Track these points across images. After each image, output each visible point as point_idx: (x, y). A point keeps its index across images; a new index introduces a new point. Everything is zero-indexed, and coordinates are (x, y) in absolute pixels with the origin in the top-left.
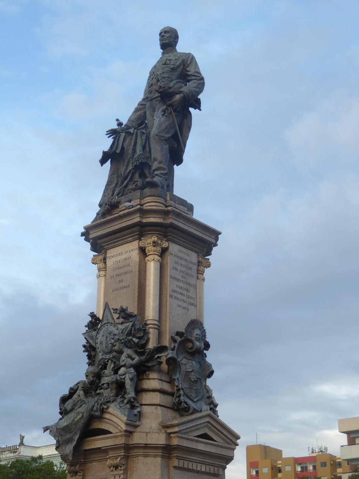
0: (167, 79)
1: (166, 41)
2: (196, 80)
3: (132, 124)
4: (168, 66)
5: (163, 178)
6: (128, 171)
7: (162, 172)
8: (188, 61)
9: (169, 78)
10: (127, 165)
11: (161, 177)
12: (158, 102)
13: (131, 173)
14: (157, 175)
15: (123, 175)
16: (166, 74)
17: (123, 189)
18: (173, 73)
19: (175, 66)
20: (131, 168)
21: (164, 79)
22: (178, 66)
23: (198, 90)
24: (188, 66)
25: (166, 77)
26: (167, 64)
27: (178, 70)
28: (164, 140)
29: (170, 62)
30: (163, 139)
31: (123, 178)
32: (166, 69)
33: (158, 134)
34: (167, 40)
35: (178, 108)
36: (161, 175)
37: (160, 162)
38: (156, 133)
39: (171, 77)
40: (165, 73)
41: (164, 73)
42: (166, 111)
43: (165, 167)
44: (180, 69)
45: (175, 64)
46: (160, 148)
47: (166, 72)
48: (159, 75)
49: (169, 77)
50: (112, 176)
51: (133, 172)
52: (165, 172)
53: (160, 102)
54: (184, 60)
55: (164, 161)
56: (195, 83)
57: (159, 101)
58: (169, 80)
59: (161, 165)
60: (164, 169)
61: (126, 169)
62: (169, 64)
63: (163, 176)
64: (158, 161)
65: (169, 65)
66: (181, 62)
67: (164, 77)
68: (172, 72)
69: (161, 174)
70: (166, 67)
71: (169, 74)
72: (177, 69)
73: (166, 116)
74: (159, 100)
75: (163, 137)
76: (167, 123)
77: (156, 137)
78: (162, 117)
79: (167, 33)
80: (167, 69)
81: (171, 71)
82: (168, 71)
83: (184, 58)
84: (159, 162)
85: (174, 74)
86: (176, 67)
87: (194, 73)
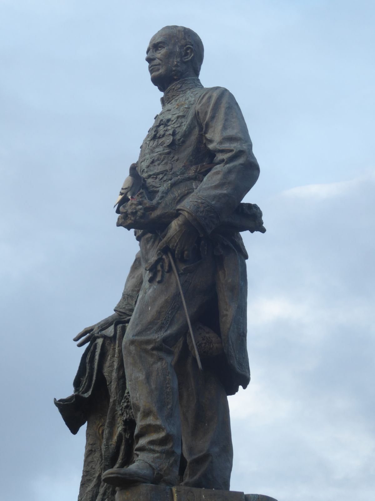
0: (161, 176)
1: (158, 70)
2: (222, 165)
3: (128, 303)
4: (161, 141)
5: (158, 452)
6: (115, 438)
7: (154, 437)
8: (206, 113)
9: (165, 175)
10: (112, 425)
11: (153, 451)
12: (150, 244)
13: (123, 443)
14: (142, 449)
15: (105, 452)
16: (159, 165)
17: (111, 489)
18: (176, 157)
19: (178, 137)
20: (120, 429)
21: (156, 178)
22: (187, 135)
23: (225, 192)
24: (207, 126)
25: (158, 174)
26: (159, 138)
27: (188, 143)
28: (153, 349)
29: (165, 128)
30: (149, 347)
31: (106, 459)
32: (157, 150)
33: (136, 338)
34: (160, 67)
35: (186, 253)
36: (152, 447)
37: (147, 414)
38: (131, 336)
39: (171, 169)
40: (156, 163)
41: (153, 162)
42: (159, 268)
43: (158, 423)
44: (194, 138)
45: (177, 130)
46: (144, 373)
47: (158, 159)
48: (146, 170)
49: (167, 171)
50: (90, 459)
51: (127, 440)
52: (162, 435)
53: (154, 242)
54: (198, 112)
55: (155, 409)
56: (217, 173)
57: (152, 240)
58: (165, 178)
59: (150, 420)
60: (157, 429)
61: (111, 434)
62: (164, 135)
63: (157, 448)
64: (142, 409)
65: (163, 139)
66: (192, 120)
67: (154, 175)
68: (172, 155)
69: (152, 442)
70: (157, 146)
71: (166, 163)
72: (184, 142)
73: (159, 282)
74: (151, 238)
75: (148, 342)
76: (161, 300)
77: (132, 348)
78: (150, 287)
79: (160, 47)
80: (160, 149)
81: (169, 153)
82: (160, 154)
83: (198, 107)
84: (144, 412)
85: (177, 160)
86: (179, 140)
87: (221, 143)
